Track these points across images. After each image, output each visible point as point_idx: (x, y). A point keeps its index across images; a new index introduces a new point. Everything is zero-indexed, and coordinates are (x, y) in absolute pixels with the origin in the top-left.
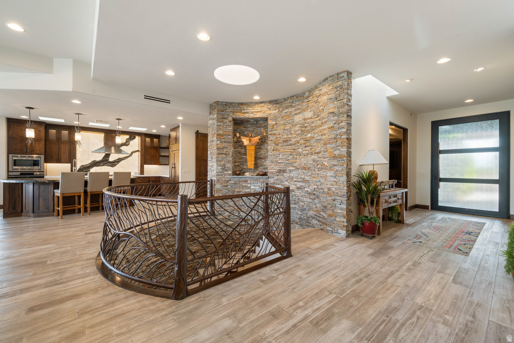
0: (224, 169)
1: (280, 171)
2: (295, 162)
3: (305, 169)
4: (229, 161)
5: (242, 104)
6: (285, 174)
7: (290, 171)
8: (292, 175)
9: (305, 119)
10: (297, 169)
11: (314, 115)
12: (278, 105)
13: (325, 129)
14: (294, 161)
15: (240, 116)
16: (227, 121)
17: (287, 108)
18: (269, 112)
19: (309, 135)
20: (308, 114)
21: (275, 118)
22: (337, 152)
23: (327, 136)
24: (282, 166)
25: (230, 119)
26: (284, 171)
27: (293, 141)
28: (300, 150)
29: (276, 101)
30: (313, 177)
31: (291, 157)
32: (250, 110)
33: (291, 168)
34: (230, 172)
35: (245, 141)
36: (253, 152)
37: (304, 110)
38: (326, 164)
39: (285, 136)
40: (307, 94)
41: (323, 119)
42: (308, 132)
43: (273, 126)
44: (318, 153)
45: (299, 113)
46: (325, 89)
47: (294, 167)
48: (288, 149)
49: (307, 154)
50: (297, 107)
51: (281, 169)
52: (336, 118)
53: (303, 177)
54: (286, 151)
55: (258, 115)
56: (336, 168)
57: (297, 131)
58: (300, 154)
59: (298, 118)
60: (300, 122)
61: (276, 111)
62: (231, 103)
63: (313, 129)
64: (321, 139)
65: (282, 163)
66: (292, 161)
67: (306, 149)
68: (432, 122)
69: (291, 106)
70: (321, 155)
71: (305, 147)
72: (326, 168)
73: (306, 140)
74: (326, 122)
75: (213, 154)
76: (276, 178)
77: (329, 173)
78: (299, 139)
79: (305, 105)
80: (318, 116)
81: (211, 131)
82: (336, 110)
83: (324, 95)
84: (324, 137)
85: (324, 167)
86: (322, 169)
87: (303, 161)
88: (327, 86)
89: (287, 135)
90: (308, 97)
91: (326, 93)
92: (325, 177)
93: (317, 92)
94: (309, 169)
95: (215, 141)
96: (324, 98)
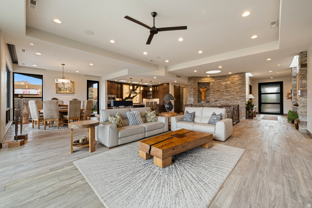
0: (196, 100)
1: (216, 101)
2: (222, 98)
3: (227, 100)
4: (197, 98)
5: (201, 77)
7: (220, 101)
8: (221, 102)
9: (227, 84)
10: (223, 100)
11: (231, 83)
12: (214, 78)
13: (237, 88)
15: (200, 81)
16: (196, 83)
17: (218, 79)
18: (211, 80)
19: (229, 89)
20: (229, 82)
21: (213, 83)
22: (242, 95)
23: (238, 90)
24: (217, 99)
25: (197, 82)
26: (217, 101)
27: (221, 91)
28: (224, 94)
29: (214, 77)
30: (231, 102)
31: (220, 96)
32: (204, 79)
34: (197, 101)
35: (201, 90)
36: (204, 94)
37: (226, 81)
38: (238, 98)
39: (218, 89)
40: (228, 76)
42: (228, 88)
43: (213, 85)
44: (233, 95)
45: (224, 82)
46: (237, 76)
48: (219, 93)
49: (228, 95)
50: (223, 80)
52: (241, 85)
53: (226, 102)
55: (207, 81)
56: (242, 100)
57: (223, 87)
58: (224, 95)
59: (223, 83)
60: (225, 85)
61: (214, 80)
62: (197, 77)
63: (230, 87)
64: (235, 91)
67: (227, 93)
68: (259, 83)
69: (220, 79)
70: (235, 95)
72: (238, 100)
73: (227, 91)
74: (237, 86)
75: (191, 95)
76: (214, 103)
77: (239, 101)
78: (224, 90)
79: (227, 79)
80: (233, 84)
81: (190, 86)
82: (241, 83)
83: (236, 78)
84: (236, 90)
85: (236, 99)
86: (235, 100)
87: (226, 97)
88: (238, 75)
89: (219, 89)
90: (228, 77)
91: (237, 77)
92: (237, 102)
93: (233, 76)
94: (229, 100)
95: (192, 90)
96: (236, 79)
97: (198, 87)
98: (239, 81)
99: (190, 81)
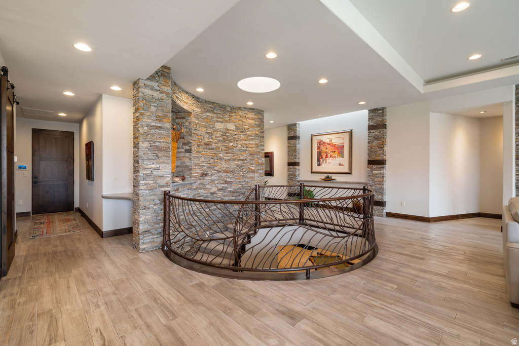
1: (202, 175)
2: (216, 166)
3: (227, 172)
6: (206, 178)
7: (212, 174)
9: (227, 129)
10: (219, 172)
11: (237, 128)
12: (200, 104)
13: (252, 144)
14: (216, 164)
15: (176, 100)
17: (208, 111)
18: (193, 108)
19: (231, 144)
20: (231, 126)
21: (197, 117)
23: (254, 149)
24: (204, 170)
26: (206, 175)
27: (214, 146)
28: (221, 155)
30: (236, 179)
31: (212, 161)
32: (180, 96)
33: (213, 172)
36: (176, 151)
37: (226, 122)
38: (253, 168)
39: (206, 139)
40: (229, 109)
41: (249, 136)
42: (230, 141)
43: (196, 124)
44: (242, 160)
45: (221, 122)
46: (251, 115)
47: (215, 170)
48: (210, 153)
49: (229, 160)
50: (219, 115)
51: (203, 172)
52: (259, 138)
53: (225, 179)
54: (208, 154)
56: (260, 171)
57: (218, 137)
58: (221, 159)
59: (219, 126)
60: (222, 130)
61: (199, 110)
63: (235, 140)
64: (246, 151)
65: (204, 166)
66: (214, 164)
67: (228, 155)
69: (213, 112)
70: (246, 161)
71: (227, 153)
72: (253, 171)
73: (228, 148)
74: (252, 139)
76: (199, 182)
77: (256, 175)
78: (219, 145)
79: (227, 117)
80: (243, 132)
82: (259, 133)
83: (250, 120)
84: (250, 149)
85: (250, 170)
86: (248, 172)
87: (224, 165)
88: (253, 114)
89: (209, 138)
90: (231, 112)
91: (253, 119)
92: (252, 178)
93: (241, 113)
94: (232, 172)
96: (250, 121)
98: (257, 129)
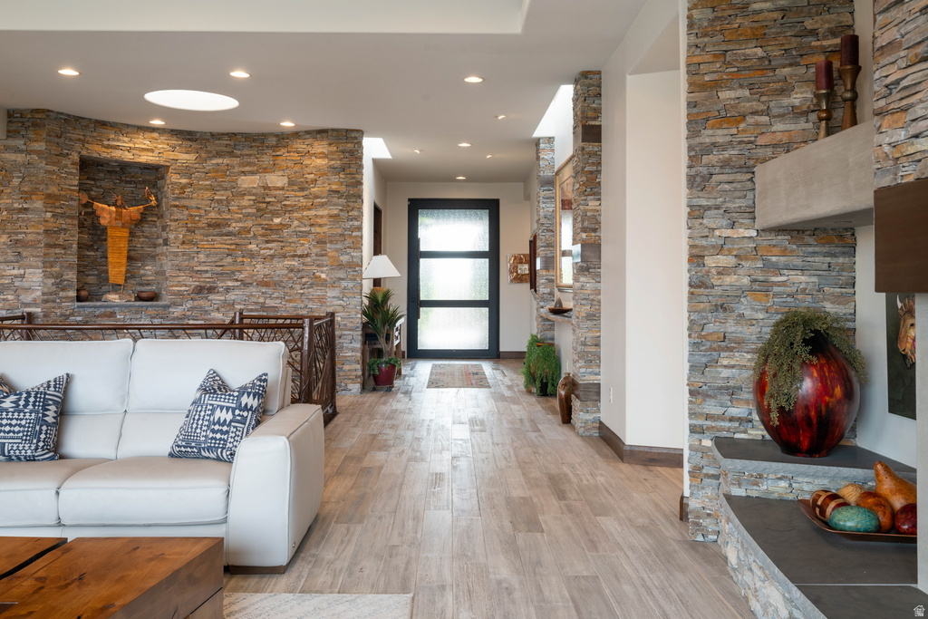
0: (61, 285)
1: (199, 290)
2: (239, 271)
3: (266, 285)
4: (70, 267)
5: (104, 124)
6: (211, 297)
7: (228, 290)
8: (231, 296)
9: (266, 188)
10: (245, 284)
11: (291, 183)
12: (194, 145)
13: (322, 217)
14: (238, 268)
15: (97, 151)
16: (68, 162)
17: (219, 154)
18: (172, 155)
19: (277, 221)
20: (277, 180)
21: (187, 171)
22: (344, 258)
23: (325, 229)
24: (206, 279)
25: (76, 157)
26: (211, 290)
27: (235, 226)
28: (253, 247)
29: (190, 133)
30: (287, 301)
31: (229, 259)
32: (125, 142)
33: (230, 284)
34: (73, 294)
35: (106, 213)
36: (124, 245)
37: (265, 170)
38: (323, 276)
39: (213, 215)
40: (273, 141)
41: (316, 197)
42: (275, 214)
43: (183, 187)
44: (301, 256)
45: (252, 173)
46: (320, 147)
47: (237, 280)
48: (221, 244)
49: (272, 256)
50: (246, 159)
51: (202, 284)
52: (342, 201)
53: (261, 300)
54: (217, 246)
55: (145, 158)
56: (344, 284)
57: (246, 207)
58: (252, 255)
59: (247, 182)
60: (254, 191)
61: (192, 157)
62: (78, 119)
63: (287, 210)
64: (309, 233)
65: (207, 272)
66: (232, 268)
67: (270, 245)
68: (409, 201)
69: (231, 154)
70: (309, 259)
71: (267, 242)
72: (324, 284)
73: (270, 229)
74: (322, 205)
75: (25, 244)
76: (189, 304)
77: (331, 293)
78: (249, 223)
79: (266, 160)
80: (302, 189)
81: (16, 181)
82: (343, 189)
83: (319, 158)
84: (318, 230)
85: (317, 282)
86: (311, 286)
87: (261, 269)
88: (325, 143)
89: (220, 212)
90: (275, 148)
91: (324, 156)
92: (322, 300)
93: (300, 145)
94: (277, 285)
95: (34, 210)
96: (319, 162)
97: (82, 188)
98: (335, 179)
99: (19, 143)
